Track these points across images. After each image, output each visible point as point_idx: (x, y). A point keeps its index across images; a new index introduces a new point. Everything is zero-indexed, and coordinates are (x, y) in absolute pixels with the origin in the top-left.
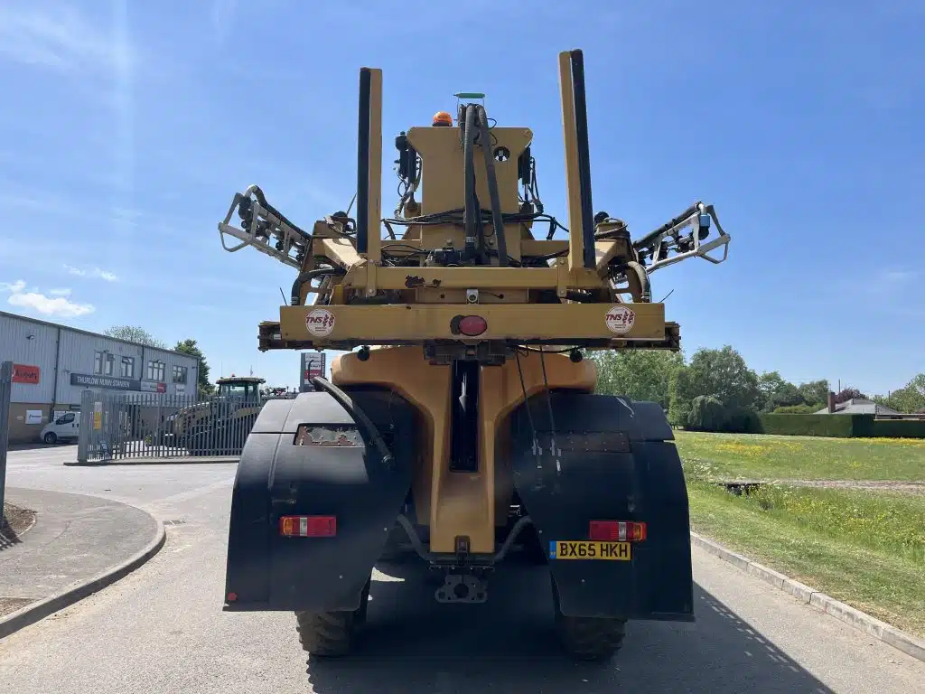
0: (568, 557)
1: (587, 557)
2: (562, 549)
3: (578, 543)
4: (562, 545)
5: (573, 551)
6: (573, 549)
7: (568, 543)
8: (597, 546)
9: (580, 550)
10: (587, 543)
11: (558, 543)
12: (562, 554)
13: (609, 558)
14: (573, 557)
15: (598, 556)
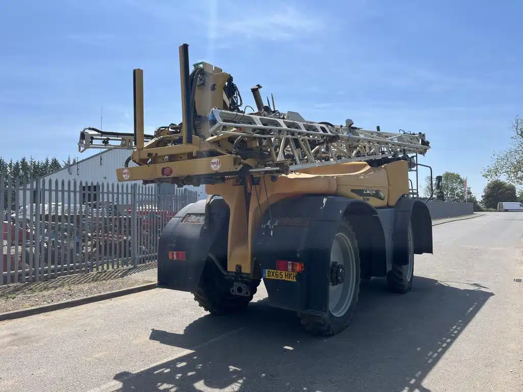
0: (271, 277)
1: (279, 278)
2: (268, 274)
3: (275, 271)
4: (268, 271)
5: (273, 275)
6: (273, 273)
7: (271, 270)
8: (283, 274)
9: (276, 274)
10: (279, 271)
11: (267, 270)
12: (268, 276)
13: (289, 280)
14: (273, 278)
15: (284, 278)
